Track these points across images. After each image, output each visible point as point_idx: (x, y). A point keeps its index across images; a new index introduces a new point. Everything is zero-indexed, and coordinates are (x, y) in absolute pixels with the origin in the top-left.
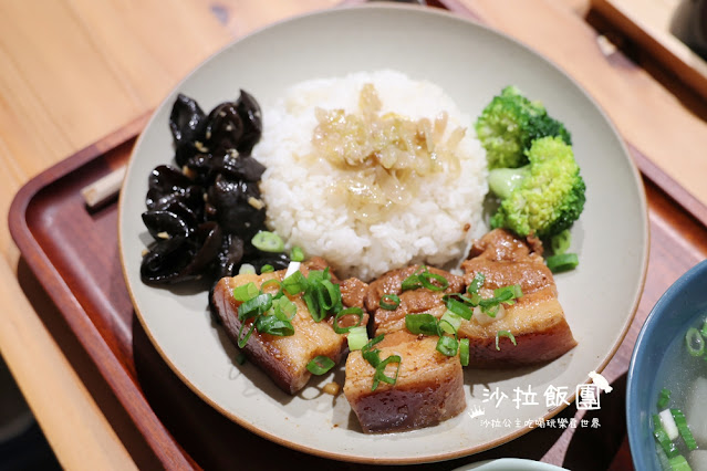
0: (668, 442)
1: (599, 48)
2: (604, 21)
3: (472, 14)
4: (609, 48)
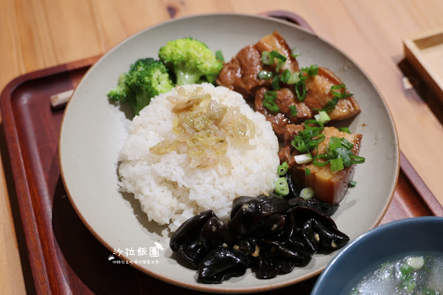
1: (402, 83)
2: (410, 68)
3: (310, 28)
4: (408, 85)
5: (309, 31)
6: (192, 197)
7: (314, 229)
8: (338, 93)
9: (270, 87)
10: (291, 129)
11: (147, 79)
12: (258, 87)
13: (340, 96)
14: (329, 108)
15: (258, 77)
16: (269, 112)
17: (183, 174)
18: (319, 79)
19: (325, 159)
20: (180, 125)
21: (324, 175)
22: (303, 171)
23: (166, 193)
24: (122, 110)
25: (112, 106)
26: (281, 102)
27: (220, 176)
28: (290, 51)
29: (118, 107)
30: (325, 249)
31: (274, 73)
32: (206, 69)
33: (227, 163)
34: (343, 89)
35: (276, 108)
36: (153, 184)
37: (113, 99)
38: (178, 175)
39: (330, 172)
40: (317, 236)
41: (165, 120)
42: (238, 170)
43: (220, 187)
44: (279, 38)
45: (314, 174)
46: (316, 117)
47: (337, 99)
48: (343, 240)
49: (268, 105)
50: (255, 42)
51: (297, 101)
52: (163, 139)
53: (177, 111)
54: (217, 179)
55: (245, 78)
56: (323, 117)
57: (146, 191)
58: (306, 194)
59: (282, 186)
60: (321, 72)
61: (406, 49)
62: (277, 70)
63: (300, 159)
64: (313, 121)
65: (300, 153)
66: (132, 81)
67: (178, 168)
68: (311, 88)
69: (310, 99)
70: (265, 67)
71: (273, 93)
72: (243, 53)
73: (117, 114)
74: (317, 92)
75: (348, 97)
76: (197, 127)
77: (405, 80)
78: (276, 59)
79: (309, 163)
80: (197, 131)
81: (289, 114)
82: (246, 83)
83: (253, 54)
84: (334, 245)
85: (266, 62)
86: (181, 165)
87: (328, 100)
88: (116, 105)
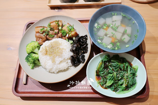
0: (101, 43)
1: (56, 11)
2: (53, 8)
3: (37, 21)
4: (57, 10)
5: (38, 21)
6: (66, 58)
7: (83, 40)
8: (57, 22)
9: (47, 35)
10: (60, 35)
11: (34, 58)
12: (46, 37)
13: (58, 22)
14: (59, 26)
15: (44, 36)
16: (53, 37)
17: (61, 58)
18: (52, 24)
19: (70, 31)
20: (50, 55)
21: (73, 33)
22: (70, 37)
23: (63, 64)
24: (36, 68)
25: (34, 69)
26: (52, 34)
27: (65, 51)
28: (42, 27)
29: (35, 68)
30: (87, 39)
31: (45, 32)
32: (37, 45)
33: (63, 49)
34: (57, 21)
35: (53, 35)
36: (60, 65)
37: (33, 68)
38: (61, 59)
39: (73, 32)
40: (84, 40)
41: (46, 58)
42: (65, 48)
43: (67, 52)
44: (37, 27)
45: (72, 35)
46: (59, 29)
47: (58, 23)
48: (86, 36)
49: (52, 37)
50: (35, 33)
51: (54, 31)
52: (51, 60)
53: (46, 54)
54: (65, 52)
55: (43, 38)
56: (60, 28)
57: (61, 67)
58: (74, 38)
59: (71, 42)
60: (51, 23)
61: (49, 6)
62: (45, 31)
63: (67, 36)
64: (60, 30)
65: (66, 35)
66: (32, 61)
67: (59, 59)
68: (52, 27)
69: (55, 28)
70: (42, 33)
71: (49, 35)
72: (36, 36)
73: (36, 69)
74: (54, 26)
75: (59, 21)
76: (52, 51)
77: (55, 10)
78: (42, 30)
79: (69, 35)
80: (53, 52)
81: (56, 34)
82: (44, 39)
83: (38, 34)
84: (87, 38)
85: (41, 33)
86: (59, 58)
87: (57, 25)
88: (34, 68)
